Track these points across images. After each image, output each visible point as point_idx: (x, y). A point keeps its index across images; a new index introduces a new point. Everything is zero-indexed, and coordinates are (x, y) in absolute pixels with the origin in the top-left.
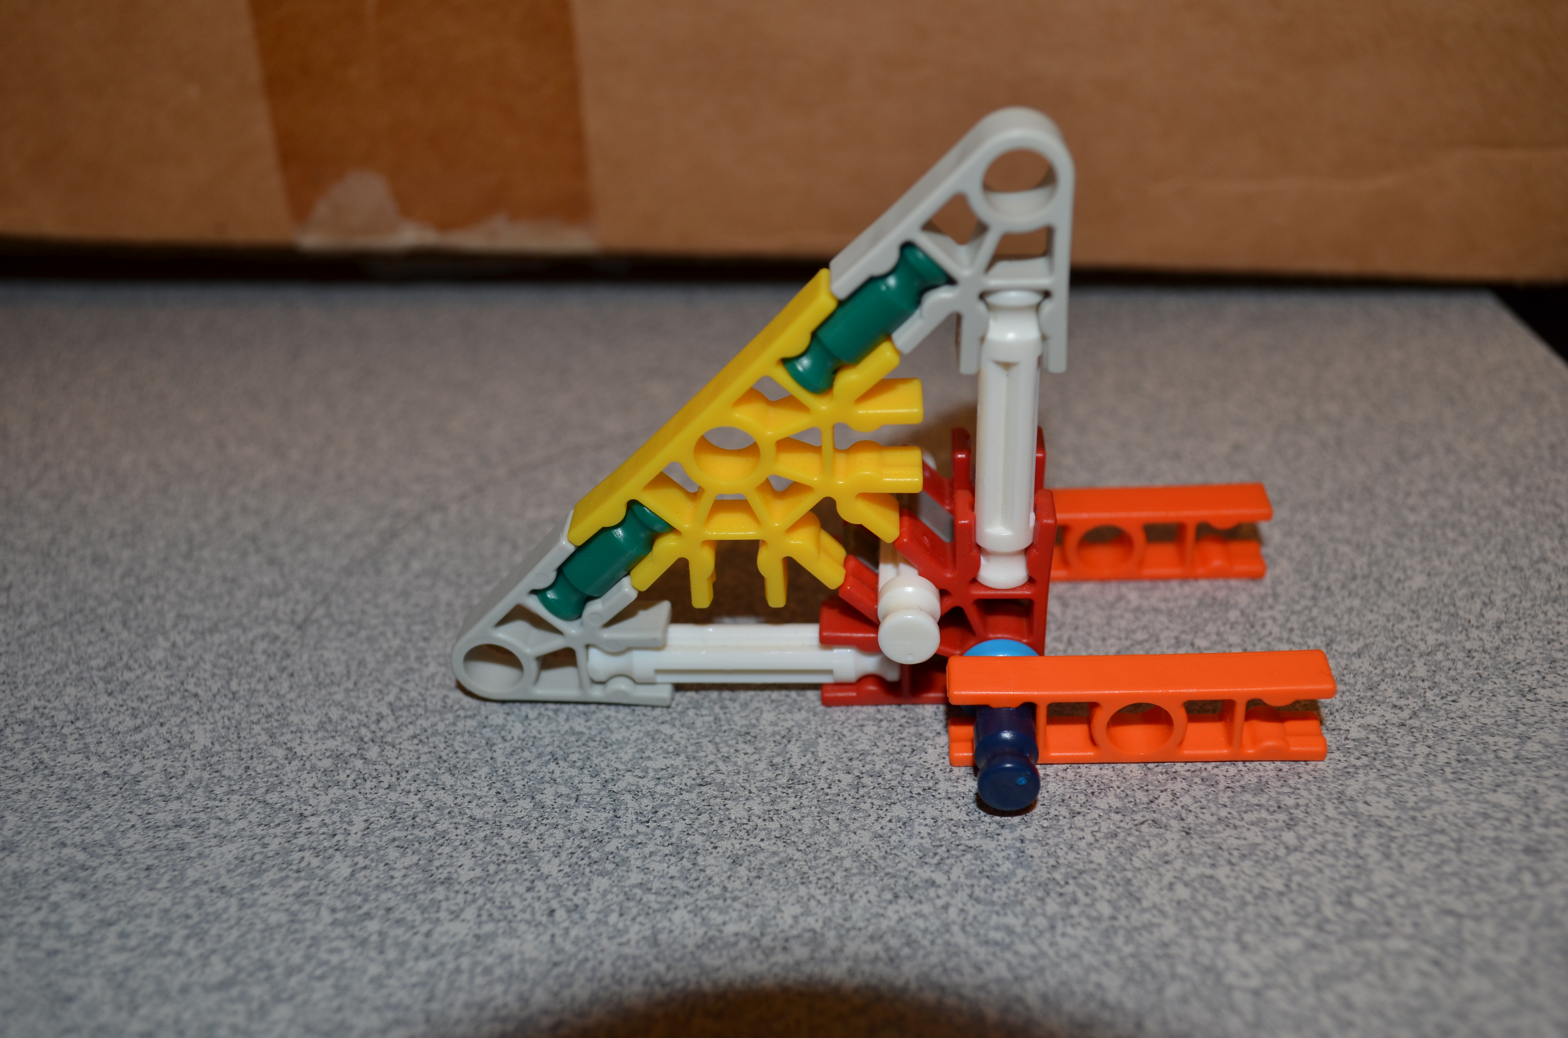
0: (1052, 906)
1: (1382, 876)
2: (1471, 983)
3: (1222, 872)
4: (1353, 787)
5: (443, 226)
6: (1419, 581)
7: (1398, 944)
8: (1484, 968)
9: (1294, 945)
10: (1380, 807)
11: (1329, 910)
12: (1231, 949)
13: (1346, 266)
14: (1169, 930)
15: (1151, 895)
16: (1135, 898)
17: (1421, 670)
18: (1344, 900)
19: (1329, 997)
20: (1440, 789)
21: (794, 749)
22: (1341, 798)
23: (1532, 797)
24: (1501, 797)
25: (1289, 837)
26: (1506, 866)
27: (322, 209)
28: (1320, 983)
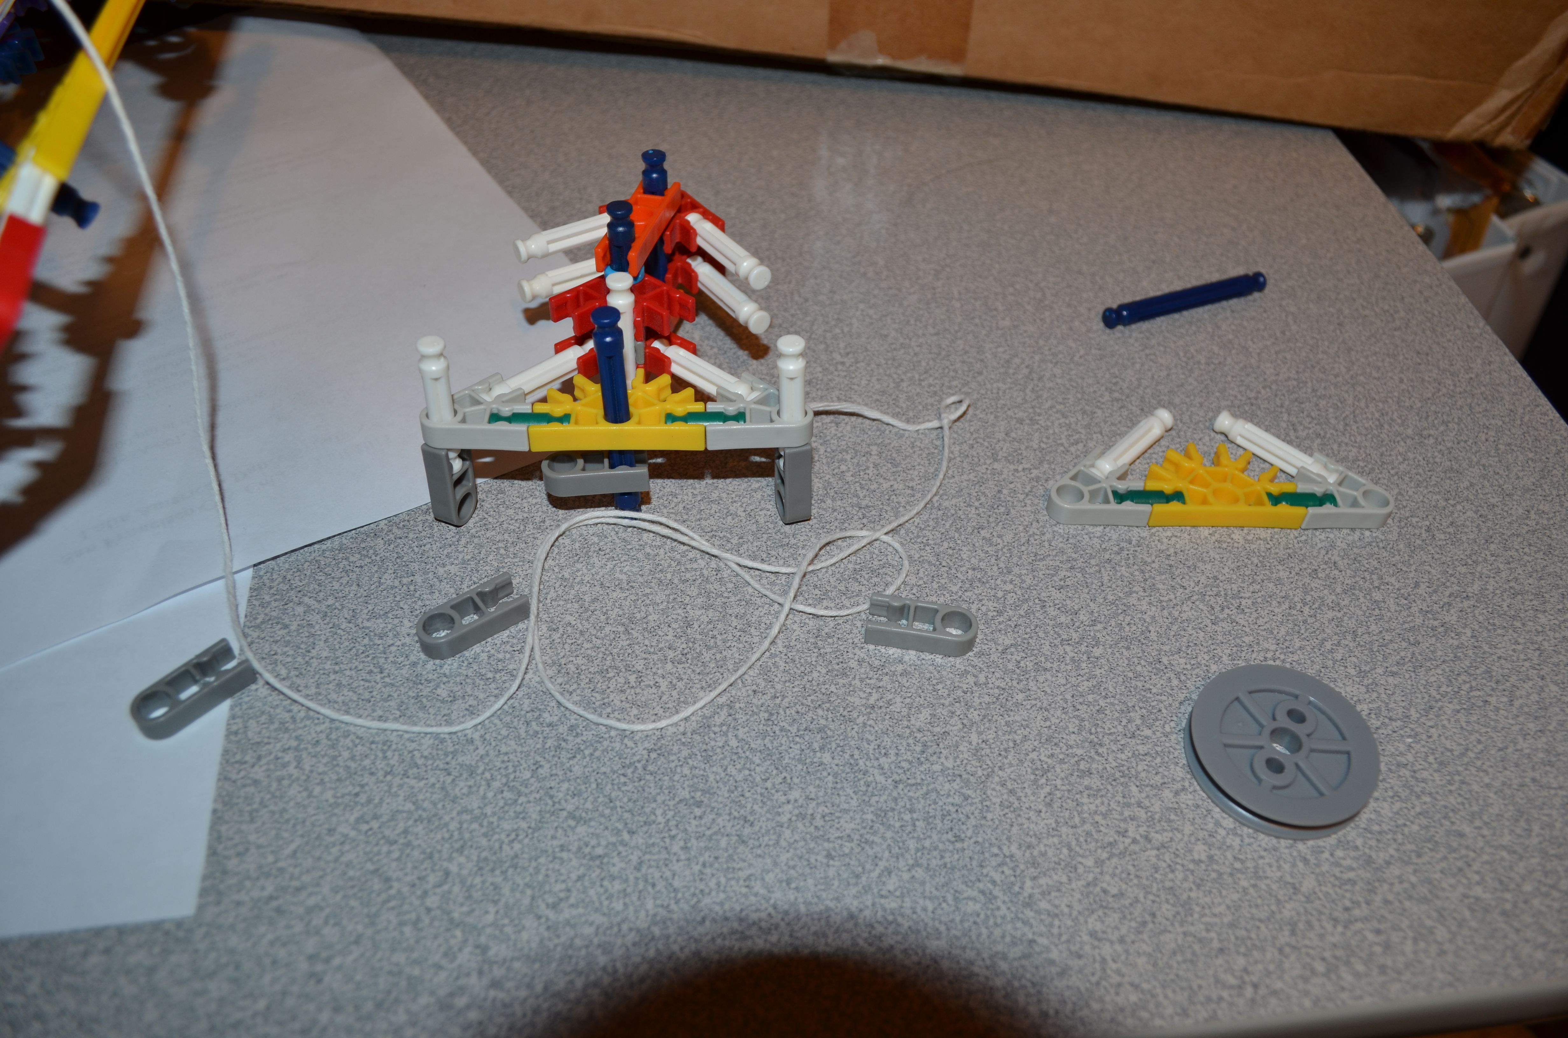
0: (1194, 328)
1: (1294, 327)
2: (1320, 356)
3: (1245, 323)
4: (1284, 303)
5: (894, 57)
6: (1304, 241)
7: (1299, 345)
8: (1324, 352)
9: (1269, 343)
10: (1293, 309)
11: (1278, 335)
12: (1250, 343)
13: (1277, 114)
14: (1231, 337)
15: (1224, 327)
16: (1219, 328)
17: (1305, 270)
18: (1283, 333)
19: (1280, 356)
20: (1311, 306)
21: (1097, 278)
22: (1280, 306)
23: (1340, 311)
24: (1331, 310)
25: (1265, 315)
26: (1332, 328)
27: (843, 45)
28: (1277, 353)
